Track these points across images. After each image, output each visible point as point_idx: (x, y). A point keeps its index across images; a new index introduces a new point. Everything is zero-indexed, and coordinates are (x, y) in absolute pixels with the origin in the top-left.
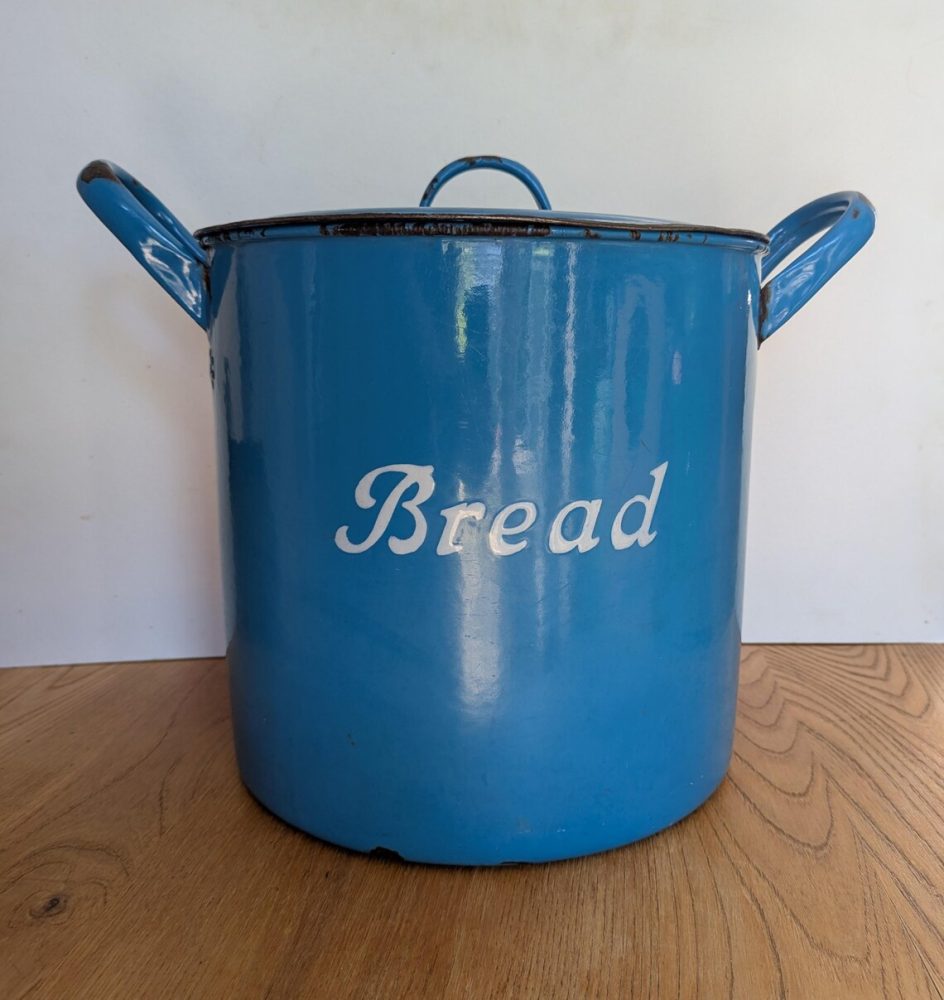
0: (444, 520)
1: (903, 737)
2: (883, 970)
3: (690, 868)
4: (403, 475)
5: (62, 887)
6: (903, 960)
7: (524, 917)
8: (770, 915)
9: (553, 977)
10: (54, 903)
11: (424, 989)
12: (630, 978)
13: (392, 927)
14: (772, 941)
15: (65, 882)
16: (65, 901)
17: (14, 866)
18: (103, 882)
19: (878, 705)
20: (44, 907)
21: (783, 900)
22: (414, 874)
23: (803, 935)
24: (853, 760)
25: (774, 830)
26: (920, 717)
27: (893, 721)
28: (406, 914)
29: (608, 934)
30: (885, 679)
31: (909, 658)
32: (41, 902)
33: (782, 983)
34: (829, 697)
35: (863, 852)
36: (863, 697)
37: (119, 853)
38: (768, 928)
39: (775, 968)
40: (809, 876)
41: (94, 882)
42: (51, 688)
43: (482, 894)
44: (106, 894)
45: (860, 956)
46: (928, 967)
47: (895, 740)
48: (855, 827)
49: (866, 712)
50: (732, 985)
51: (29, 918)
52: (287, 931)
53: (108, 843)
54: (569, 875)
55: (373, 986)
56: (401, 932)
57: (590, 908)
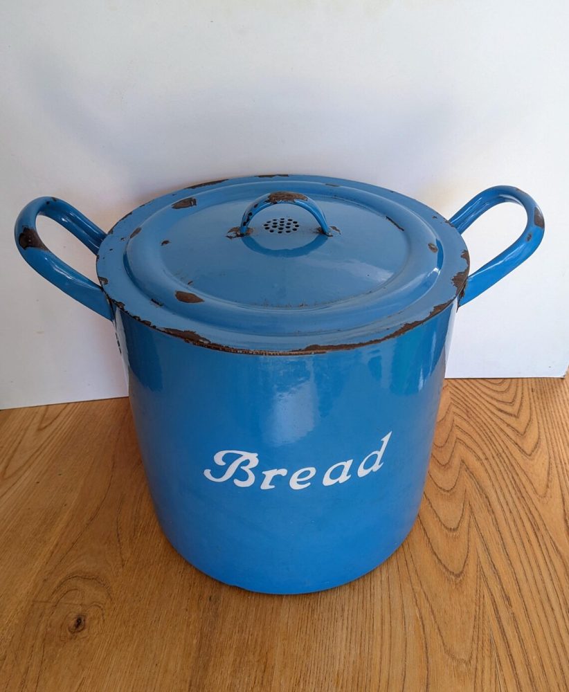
0: (264, 476)
1: (518, 475)
2: (476, 669)
3: (392, 593)
4: (241, 456)
5: (80, 609)
6: (487, 661)
7: (308, 632)
8: (428, 630)
9: (322, 674)
10: (79, 622)
11: (262, 684)
12: (357, 675)
13: (245, 639)
14: (426, 647)
15: (81, 605)
16: (84, 620)
17: (53, 593)
18: (100, 605)
19: (509, 443)
20: (75, 625)
21: (435, 618)
22: (253, 598)
23: (442, 644)
24: (487, 497)
25: (437, 561)
26: (530, 455)
27: (515, 459)
28: (251, 629)
29: (348, 644)
30: (517, 417)
31: (535, 393)
32: (73, 622)
33: (428, 678)
34: (482, 435)
35: (480, 579)
36: (501, 434)
37: (104, 582)
38: (425, 638)
39: (426, 668)
40: (450, 598)
41: (95, 605)
42: (40, 430)
43: (288, 613)
44: (103, 615)
45: (467, 659)
46: (498, 666)
47: (513, 477)
48: (479, 557)
49: (501, 451)
50: (404, 680)
51: (69, 633)
52: (195, 642)
53: (96, 574)
54: (331, 598)
55: (238, 681)
56: (249, 643)
57: (340, 624)
